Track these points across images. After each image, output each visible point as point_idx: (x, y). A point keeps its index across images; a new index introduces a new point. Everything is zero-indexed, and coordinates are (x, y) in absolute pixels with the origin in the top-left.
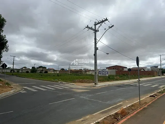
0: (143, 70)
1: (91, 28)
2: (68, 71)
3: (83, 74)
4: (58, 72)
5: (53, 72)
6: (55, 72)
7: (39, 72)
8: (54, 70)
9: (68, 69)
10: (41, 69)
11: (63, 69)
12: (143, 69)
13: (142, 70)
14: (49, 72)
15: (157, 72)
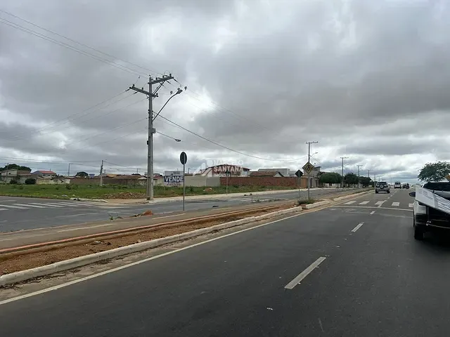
0: (280, 176)
1: (142, 91)
2: (98, 178)
3: (139, 185)
4: (68, 182)
5: (52, 182)
6: (59, 182)
7: (8, 182)
8: (56, 177)
9: (97, 174)
10: (14, 173)
11: (82, 174)
12: (279, 173)
13: (278, 175)
14: (39, 182)
15: (307, 179)
